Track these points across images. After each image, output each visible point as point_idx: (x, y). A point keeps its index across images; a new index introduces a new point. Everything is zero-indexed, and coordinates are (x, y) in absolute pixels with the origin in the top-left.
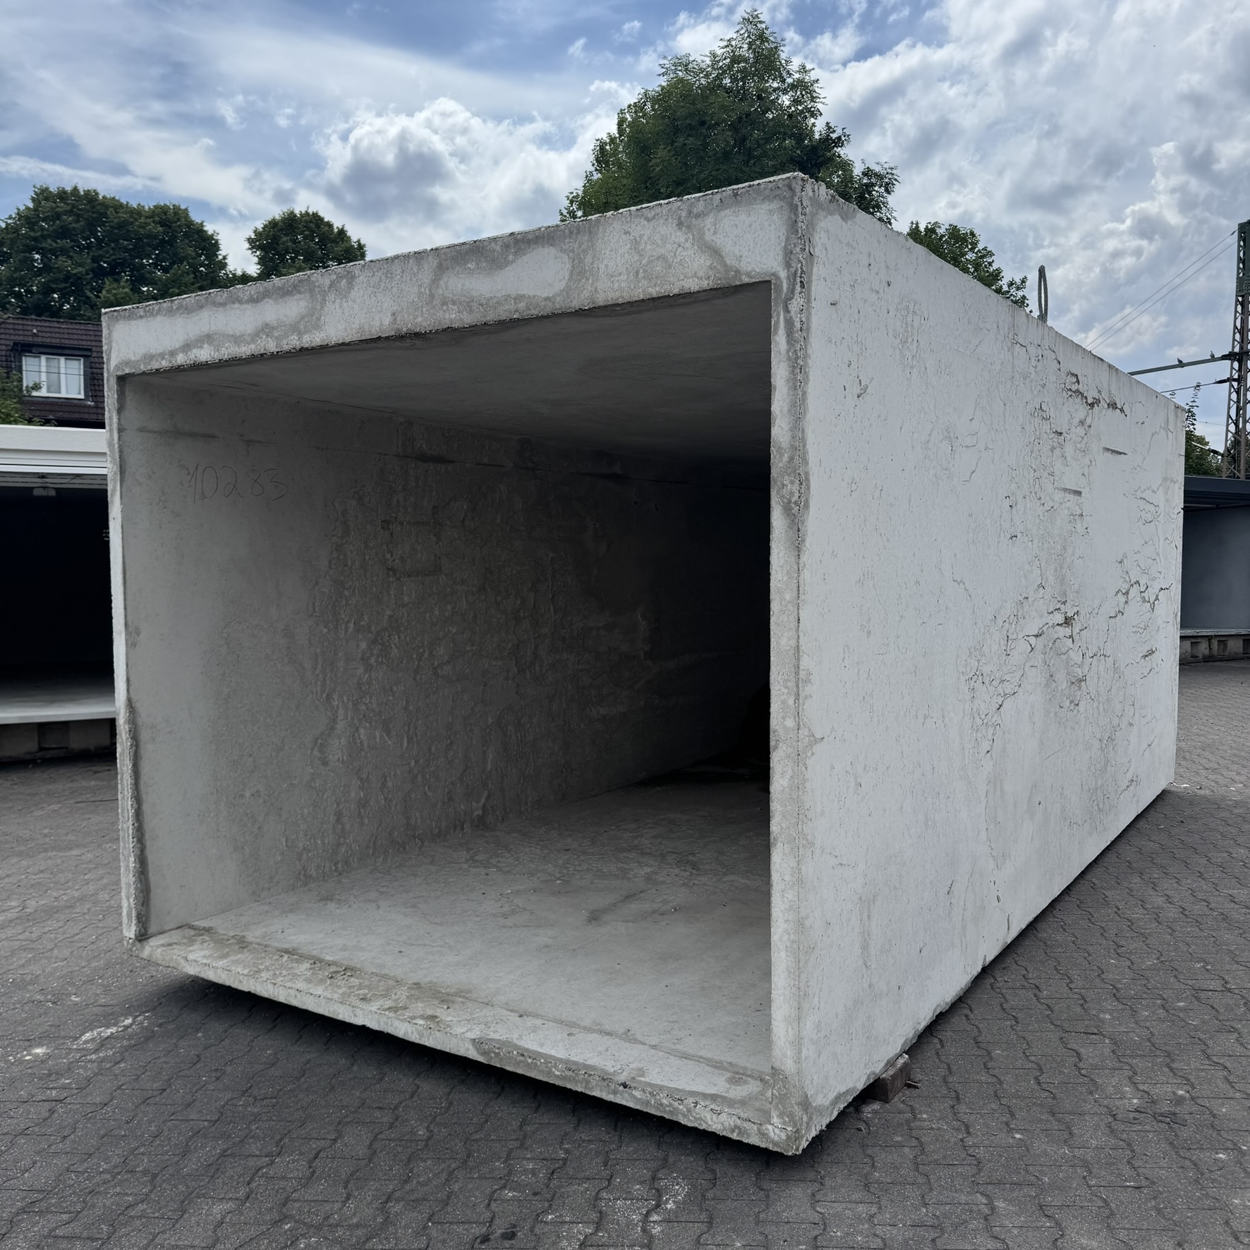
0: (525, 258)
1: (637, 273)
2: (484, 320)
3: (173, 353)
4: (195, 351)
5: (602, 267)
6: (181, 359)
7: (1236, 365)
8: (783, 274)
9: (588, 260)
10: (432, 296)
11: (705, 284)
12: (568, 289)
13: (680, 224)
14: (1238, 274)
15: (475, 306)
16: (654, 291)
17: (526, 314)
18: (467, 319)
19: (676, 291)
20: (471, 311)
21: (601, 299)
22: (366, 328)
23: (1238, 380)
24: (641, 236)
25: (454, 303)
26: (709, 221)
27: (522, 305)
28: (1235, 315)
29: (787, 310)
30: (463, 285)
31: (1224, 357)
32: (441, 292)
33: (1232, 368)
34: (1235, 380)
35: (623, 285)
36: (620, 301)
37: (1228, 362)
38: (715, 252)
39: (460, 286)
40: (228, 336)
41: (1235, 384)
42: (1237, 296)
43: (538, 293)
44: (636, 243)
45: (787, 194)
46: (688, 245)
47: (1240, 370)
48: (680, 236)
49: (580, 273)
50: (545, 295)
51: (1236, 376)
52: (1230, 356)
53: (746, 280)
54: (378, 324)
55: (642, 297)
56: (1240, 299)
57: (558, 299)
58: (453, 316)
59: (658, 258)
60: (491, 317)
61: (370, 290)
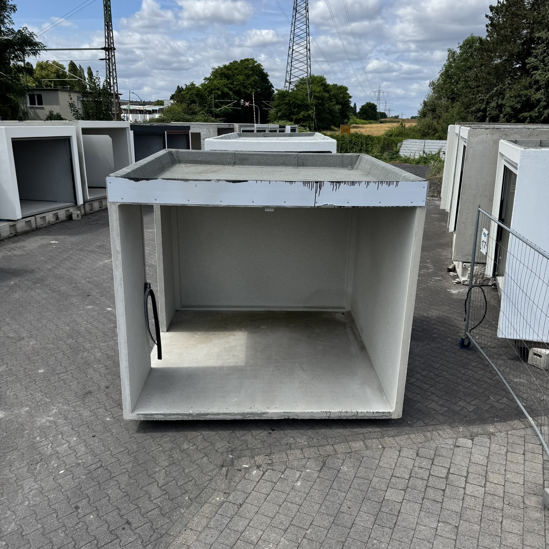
7: (107, 53)
14: (104, 12)
23: (109, 60)
28: (105, 30)
31: (102, 49)
33: (106, 54)
34: (107, 59)
37: (104, 51)
41: (108, 61)
42: (105, 22)
47: (109, 55)
51: (108, 58)
52: (104, 49)
56: (106, 23)
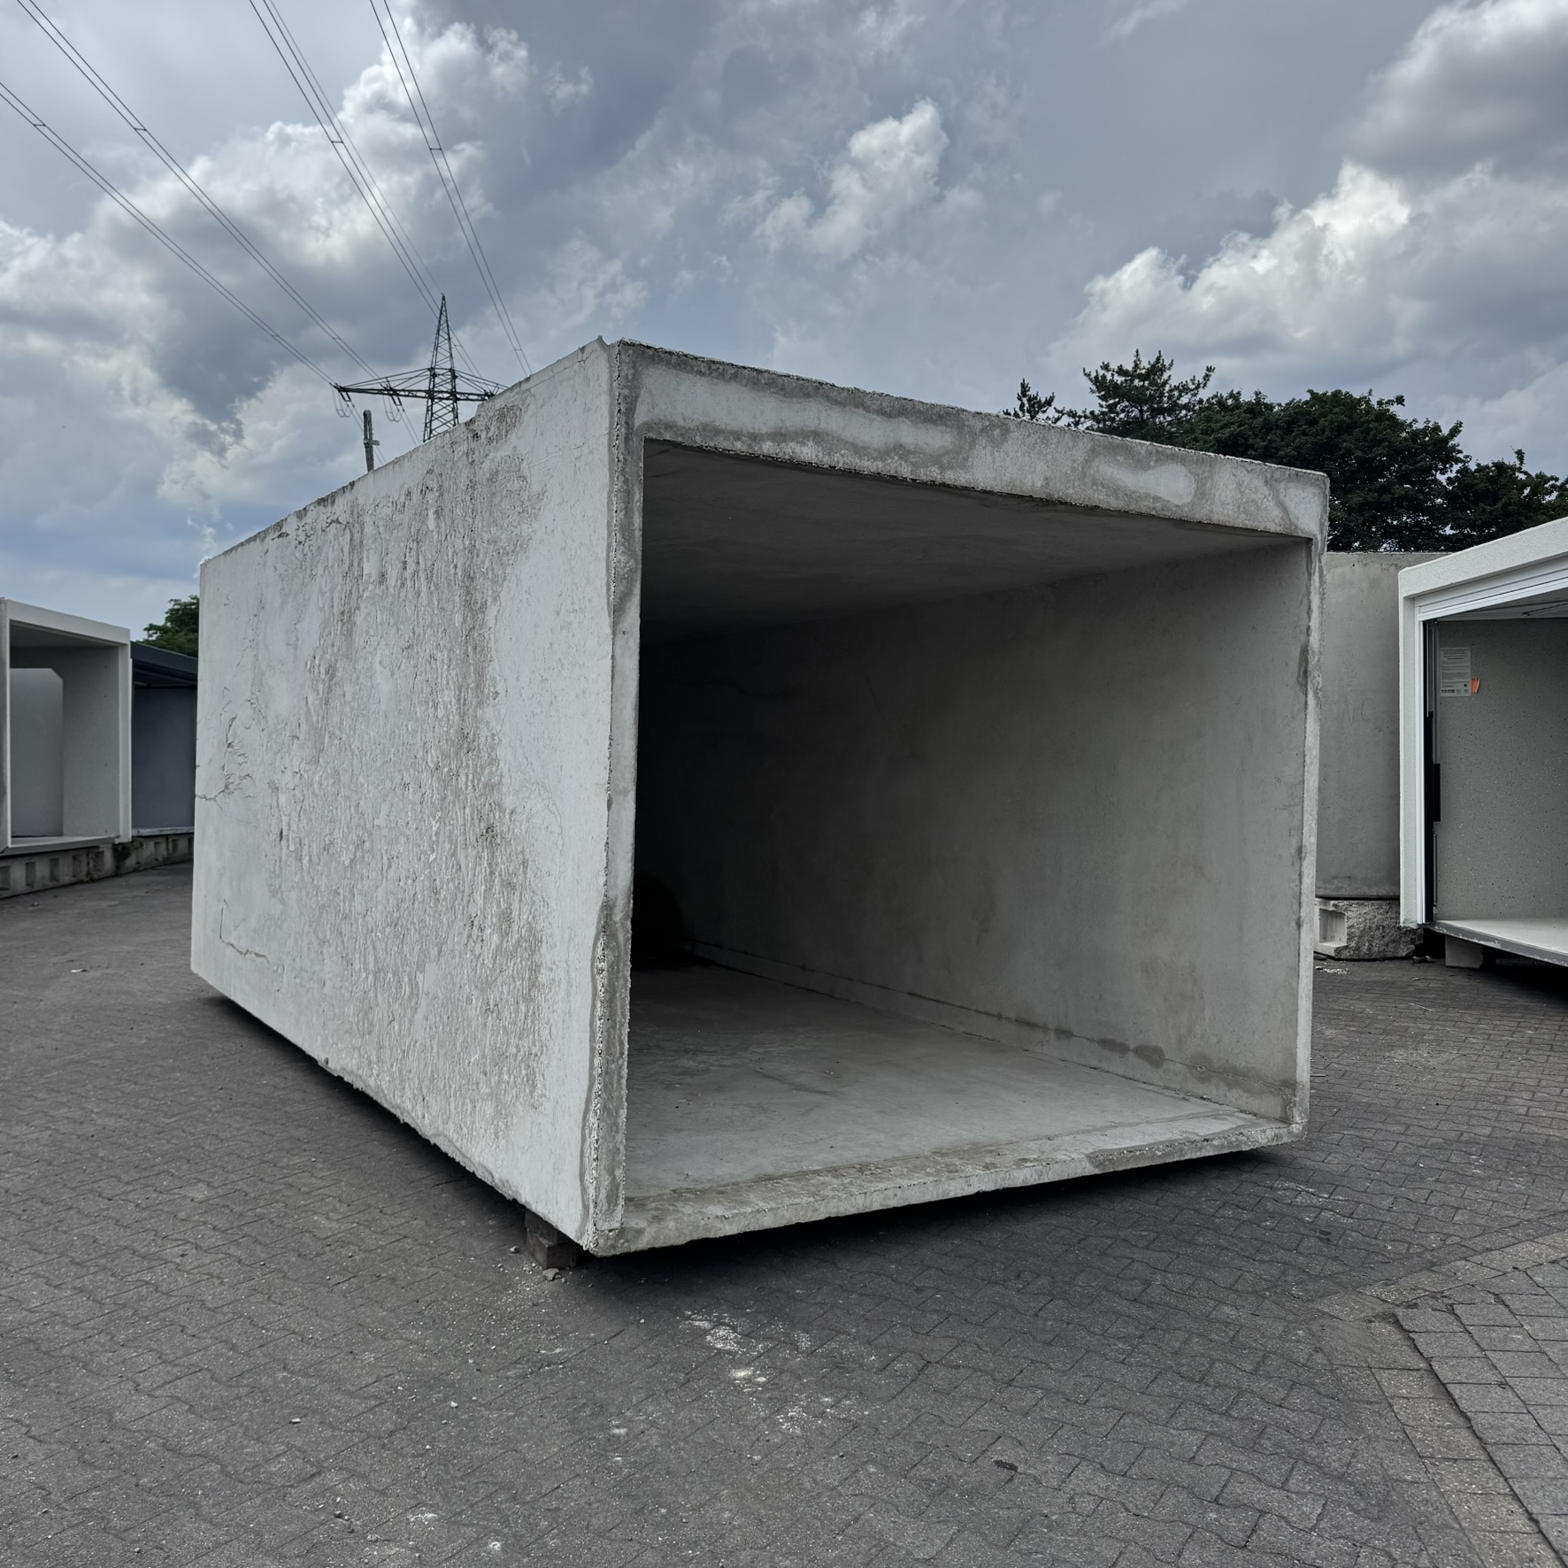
0: (1164, 468)
1: (1239, 507)
2: (1127, 509)
3: (755, 437)
4: (793, 445)
5: (1217, 494)
6: (768, 448)
8: (1319, 537)
9: (1208, 485)
10: (1084, 474)
11: (1279, 529)
12: (1192, 504)
13: (1266, 482)
15: (1121, 494)
16: (1250, 524)
17: (1162, 514)
18: (1114, 503)
19: (1262, 528)
20: (1117, 498)
21: (1215, 519)
22: (1018, 483)
24: (1243, 481)
25: (1103, 487)
26: (1282, 486)
27: (1158, 505)
29: (1320, 562)
30: (1112, 473)
32: (1092, 472)
35: (1230, 512)
36: (1228, 524)
38: (1285, 509)
39: (1109, 473)
40: (847, 442)
43: (1171, 499)
44: (1239, 485)
45: (1323, 486)
46: (1270, 498)
48: (1266, 491)
49: (1201, 494)
50: (1176, 503)
53: (1300, 534)
54: (1030, 484)
55: (1241, 526)
57: (1186, 509)
58: (1101, 497)
59: (1253, 501)
60: (1133, 507)
61: (1024, 449)
